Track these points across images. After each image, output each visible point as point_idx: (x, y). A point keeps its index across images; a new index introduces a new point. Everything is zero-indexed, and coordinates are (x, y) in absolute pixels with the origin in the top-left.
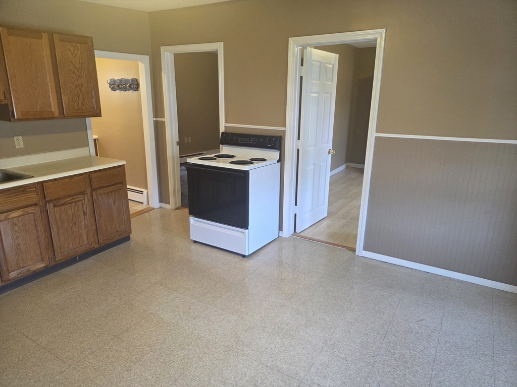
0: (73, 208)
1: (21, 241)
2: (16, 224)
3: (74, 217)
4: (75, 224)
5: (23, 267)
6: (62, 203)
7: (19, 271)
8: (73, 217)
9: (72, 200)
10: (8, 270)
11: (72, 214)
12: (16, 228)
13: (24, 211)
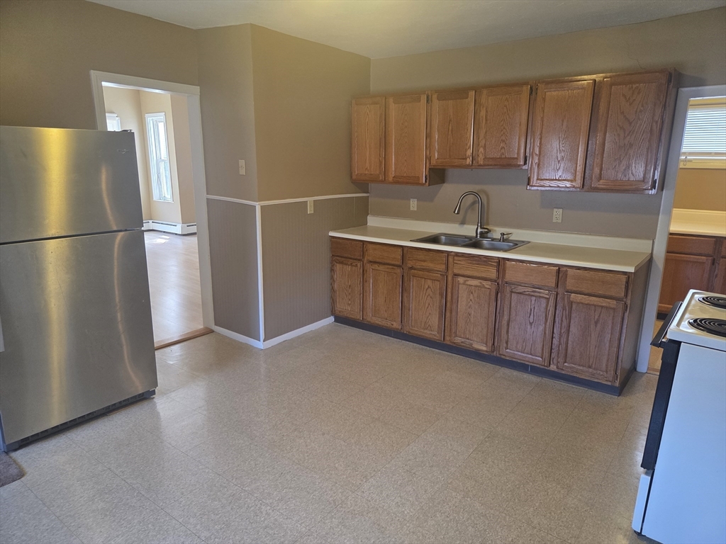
0: (533, 302)
1: (473, 312)
2: (472, 293)
3: (532, 314)
4: (531, 324)
5: (468, 339)
6: (521, 291)
7: (463, 340)
8: (530, 314)
9: (533, 292)
10: (455, 333)
11: (531, 310)
12: (471, 297)
13: (481, 283)
